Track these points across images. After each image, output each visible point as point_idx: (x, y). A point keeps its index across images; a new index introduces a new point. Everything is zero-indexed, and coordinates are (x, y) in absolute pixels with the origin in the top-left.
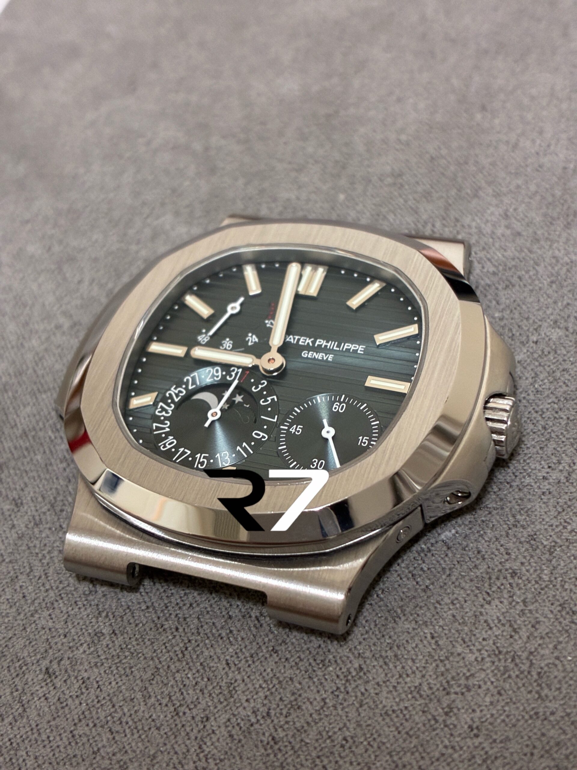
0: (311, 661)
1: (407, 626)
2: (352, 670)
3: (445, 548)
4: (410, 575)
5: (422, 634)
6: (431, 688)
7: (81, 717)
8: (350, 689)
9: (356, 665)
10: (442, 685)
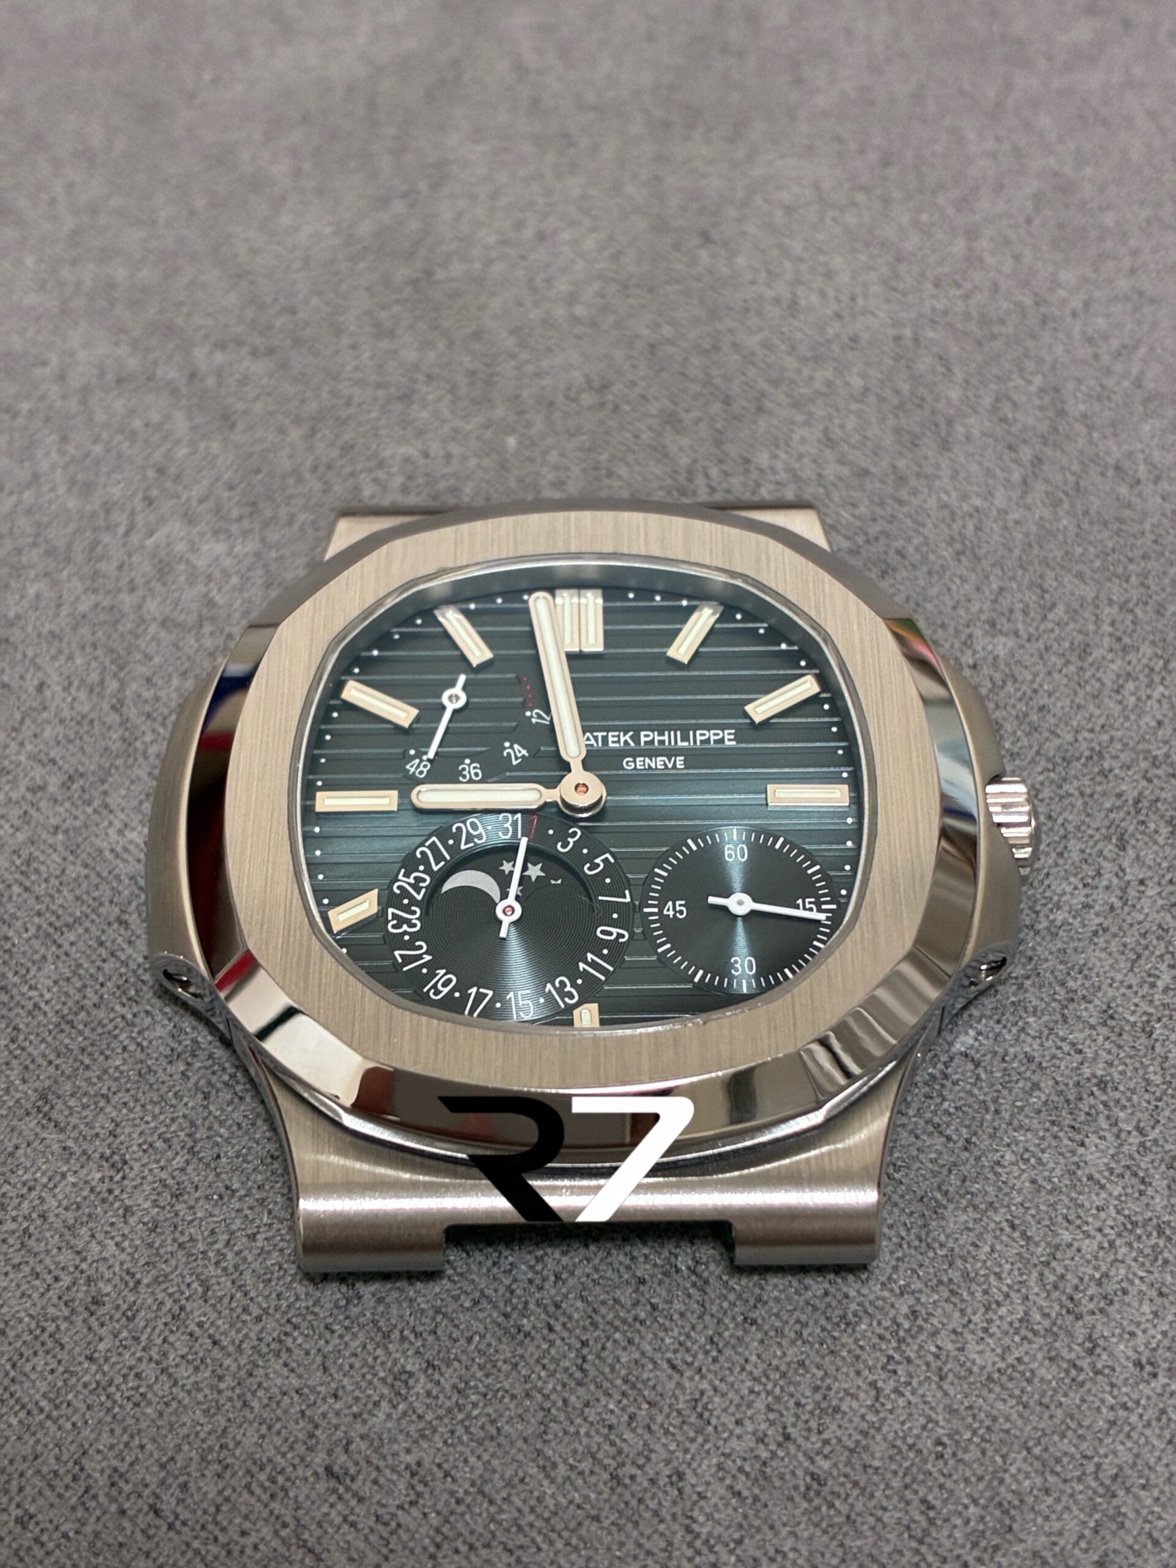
0: (823, 1322)
1: (963, 1218)
2: (900, 1319)
3: (970, 1066)
4: (931, 1129)
5: (992, 1225)
6: (1046, 1316)
7: (439, 1539)
8: (913, 1356)
9: (905, 1309)
10: (1062, 1307)
